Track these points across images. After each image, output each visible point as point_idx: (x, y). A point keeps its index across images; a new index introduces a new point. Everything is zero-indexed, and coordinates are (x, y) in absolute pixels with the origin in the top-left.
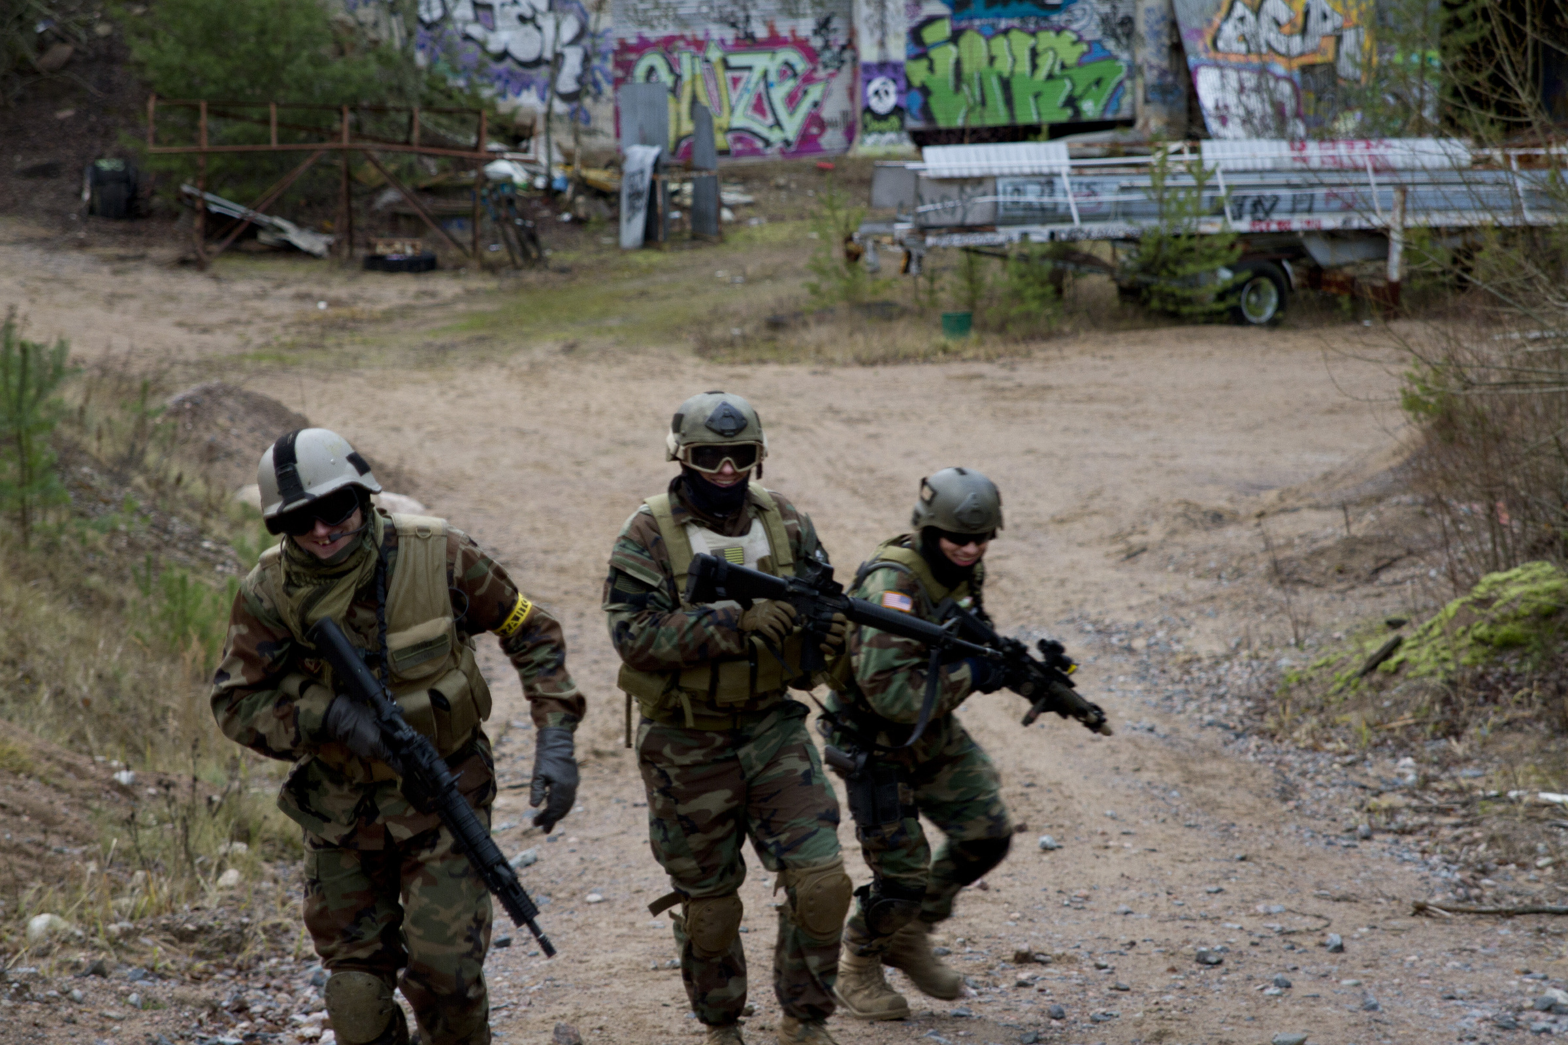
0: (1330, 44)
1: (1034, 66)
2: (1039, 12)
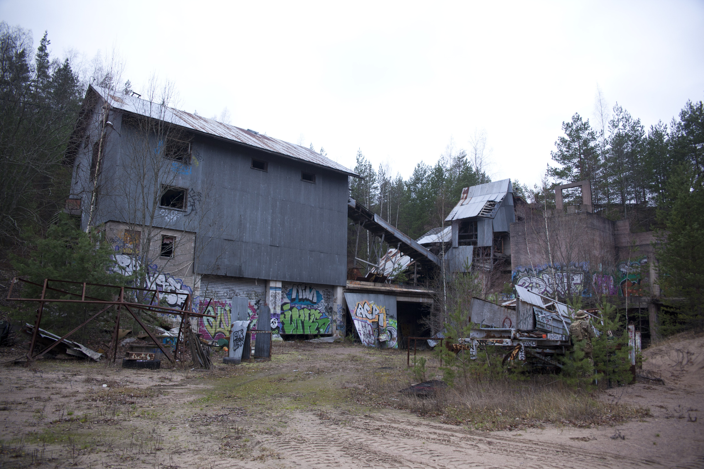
0: (377, 317)
1: (310, 319)
2: (311, 304)
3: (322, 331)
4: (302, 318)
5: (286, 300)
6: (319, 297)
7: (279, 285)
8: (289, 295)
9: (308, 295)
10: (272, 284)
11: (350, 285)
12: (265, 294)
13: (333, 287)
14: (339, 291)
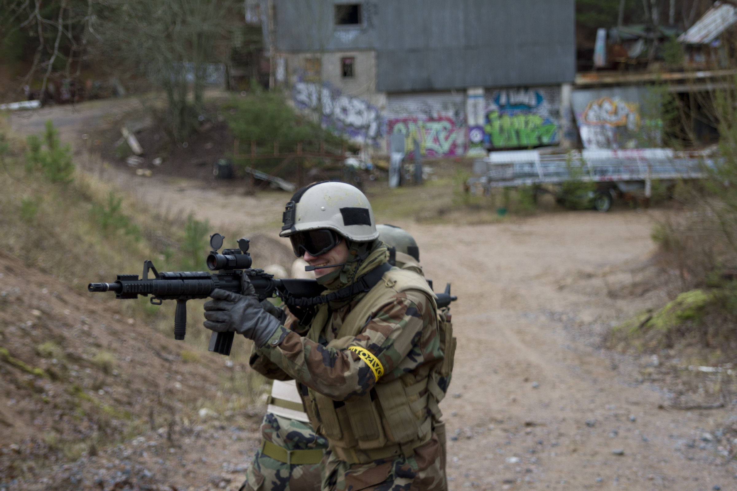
0: (625, 118)
1: (527, 126)
2: (527, 109)
3: (545, 140)
4: (516, 126)
5: (493, 107)
6: (539, 99)
7: (480, 91)
8: (497, 100)
9: (523, 98)
10: (471, 92)
11: (581, 80)
12: (464, 103)
13: (559, 85)
14: (566, 90)
